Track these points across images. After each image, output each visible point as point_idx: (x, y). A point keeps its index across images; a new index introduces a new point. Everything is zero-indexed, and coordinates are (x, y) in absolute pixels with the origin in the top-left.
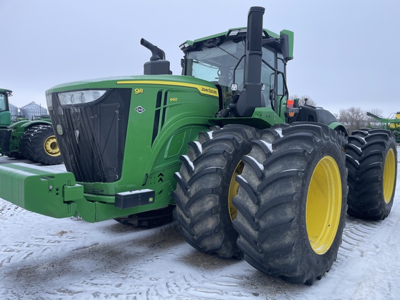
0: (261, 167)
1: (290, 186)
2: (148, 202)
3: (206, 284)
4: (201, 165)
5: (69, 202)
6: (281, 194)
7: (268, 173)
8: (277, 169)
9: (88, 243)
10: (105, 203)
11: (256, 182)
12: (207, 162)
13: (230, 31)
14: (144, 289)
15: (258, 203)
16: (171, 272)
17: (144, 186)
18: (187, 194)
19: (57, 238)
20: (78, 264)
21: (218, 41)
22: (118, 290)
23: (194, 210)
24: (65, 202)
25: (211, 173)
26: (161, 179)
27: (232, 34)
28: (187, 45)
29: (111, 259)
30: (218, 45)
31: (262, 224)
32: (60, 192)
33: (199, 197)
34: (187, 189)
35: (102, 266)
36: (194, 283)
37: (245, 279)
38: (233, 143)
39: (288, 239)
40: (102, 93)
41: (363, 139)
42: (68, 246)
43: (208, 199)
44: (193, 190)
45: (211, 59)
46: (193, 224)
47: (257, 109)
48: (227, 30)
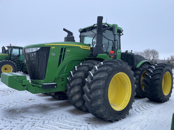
0: (92, 75)
1: (100, 82)
2: (54, 88)
3: (73, 119)
4: (75, 75)
5: (24, 86)
6: (97, 85)
7: (94, 78)
8: (97, 76)
10: (39, 87)
11: (90, 81)
12: (77, 74)
13: (94, 25)
14: (49, 119)
15: (90, 89)
16: (62, 114)
17: (54, 82)
18: (70, 86)
19: (28, 101)
20: (31, 110)
21: (91, 29)
22: (40, 118)
23: (72, 91)
24: (22, 85)
25: (78, 78)
26: (63, 80)
27: (95, 26)
28: (80, 30)
29: (43, 109)
30: (91, 30)
31: (91, 96)
32: (21, 82)
33: (73, 86)
34: (70, 84)
35: (39, 111)
36: (68, 118)
37: (88, 119)
38: (88, 67)
39: (99, 102)
41: (154, 67)
42: (30, 104)
43: (76, 87)
44: (71, 84)
45: (91, 35)
46: (72, 97)
47: (99, 54)
48: (93, 25)
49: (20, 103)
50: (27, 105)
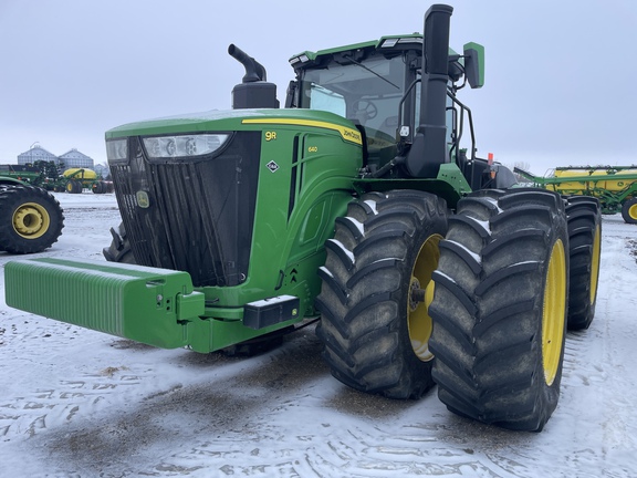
0: (477, 258)
1: (527, 288)
2: (289, 316)
3: (389, 441)
4: (366, 256)
6: (514, 298)
7: (490, 268)
8: (504, 261)
9: (163, 386)
10: (221, 319)
11: (469, 282)
12: (376, 251)
13: (383, 40)
14: (299, 455)
15: (476, 314)
16: (325, 426)
17: (278, 290)
18: (345, 301)
21: (361, 55)
22: (258, 460)
24: (179, 322)
25: (385, 267)
26: (294, 279)
27: (386, 44)
28: (304, 59)
30: (359, 61)
31: (482, 345)
32: (172, 304)
33: (367, 305)
34: (345, 294)
35: (208, 422)
36: (368, 440)
37: (441, 429)
38: (413, 221)
39: (523, 367)
40: (222, 138)
42: (133, 393)
43: (381, 309)
44: (355, 296)
47: (442, 166)
48: (379, 39)
49: (81, 395)
50: (120, 398)
